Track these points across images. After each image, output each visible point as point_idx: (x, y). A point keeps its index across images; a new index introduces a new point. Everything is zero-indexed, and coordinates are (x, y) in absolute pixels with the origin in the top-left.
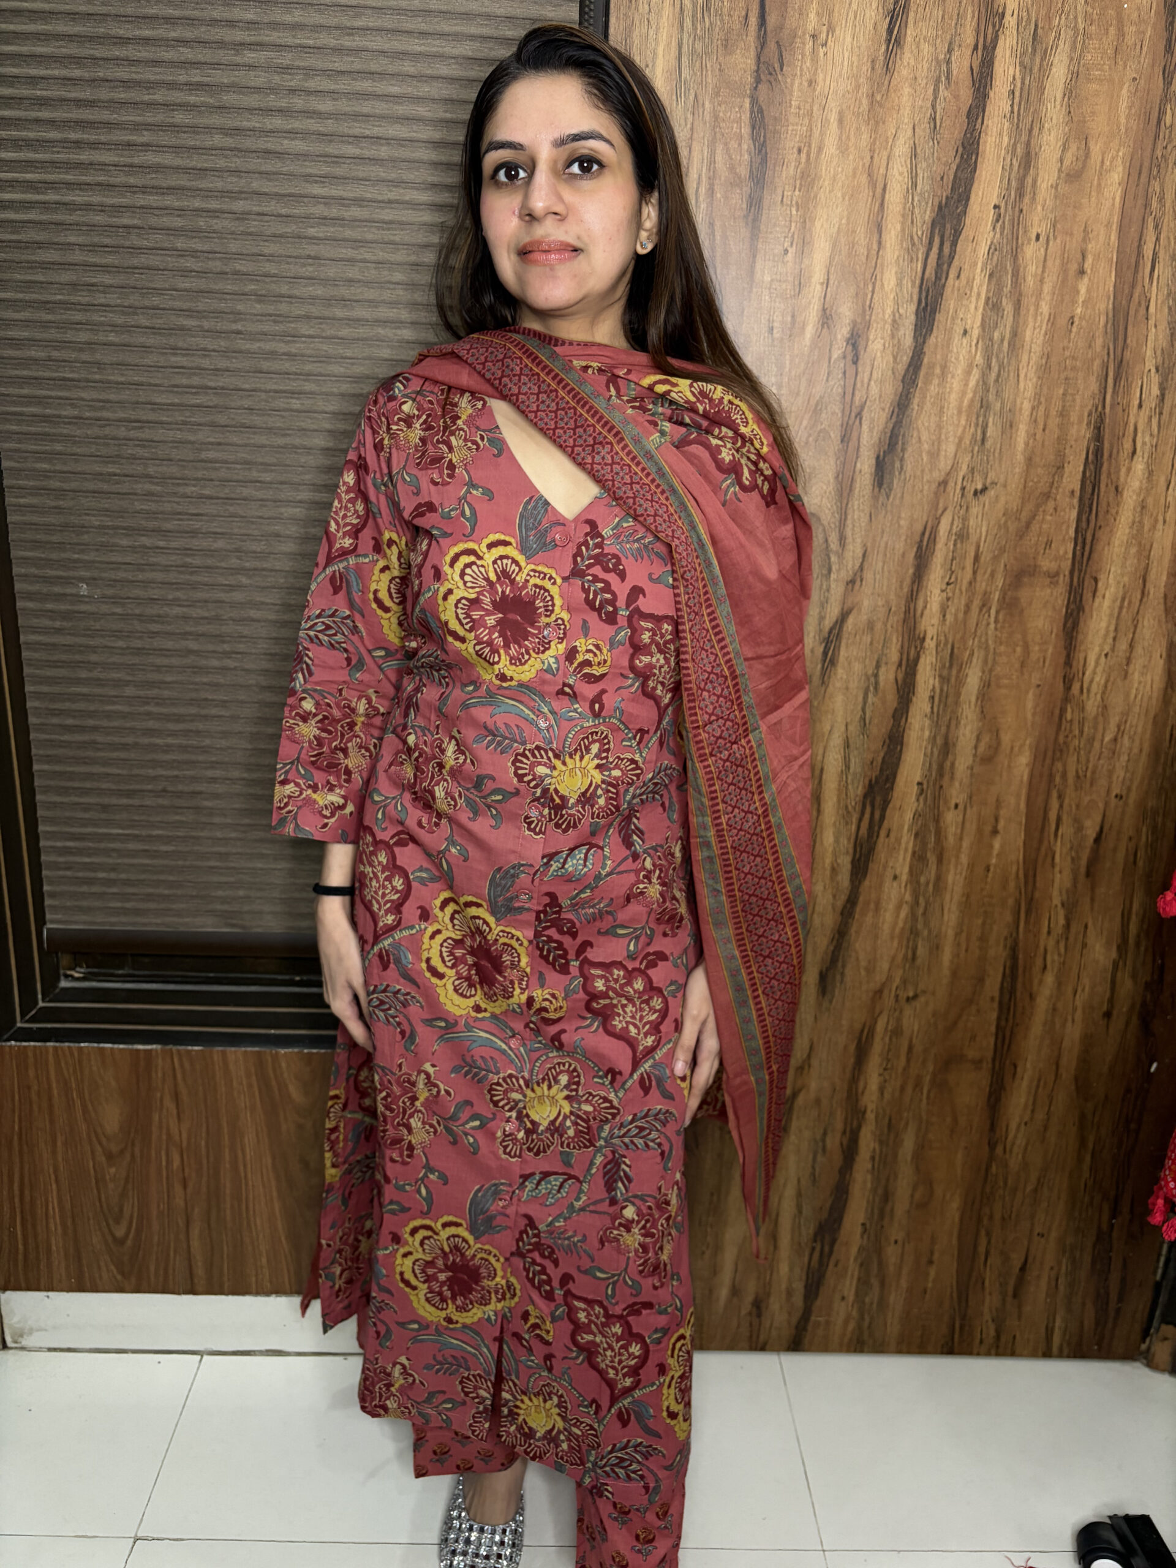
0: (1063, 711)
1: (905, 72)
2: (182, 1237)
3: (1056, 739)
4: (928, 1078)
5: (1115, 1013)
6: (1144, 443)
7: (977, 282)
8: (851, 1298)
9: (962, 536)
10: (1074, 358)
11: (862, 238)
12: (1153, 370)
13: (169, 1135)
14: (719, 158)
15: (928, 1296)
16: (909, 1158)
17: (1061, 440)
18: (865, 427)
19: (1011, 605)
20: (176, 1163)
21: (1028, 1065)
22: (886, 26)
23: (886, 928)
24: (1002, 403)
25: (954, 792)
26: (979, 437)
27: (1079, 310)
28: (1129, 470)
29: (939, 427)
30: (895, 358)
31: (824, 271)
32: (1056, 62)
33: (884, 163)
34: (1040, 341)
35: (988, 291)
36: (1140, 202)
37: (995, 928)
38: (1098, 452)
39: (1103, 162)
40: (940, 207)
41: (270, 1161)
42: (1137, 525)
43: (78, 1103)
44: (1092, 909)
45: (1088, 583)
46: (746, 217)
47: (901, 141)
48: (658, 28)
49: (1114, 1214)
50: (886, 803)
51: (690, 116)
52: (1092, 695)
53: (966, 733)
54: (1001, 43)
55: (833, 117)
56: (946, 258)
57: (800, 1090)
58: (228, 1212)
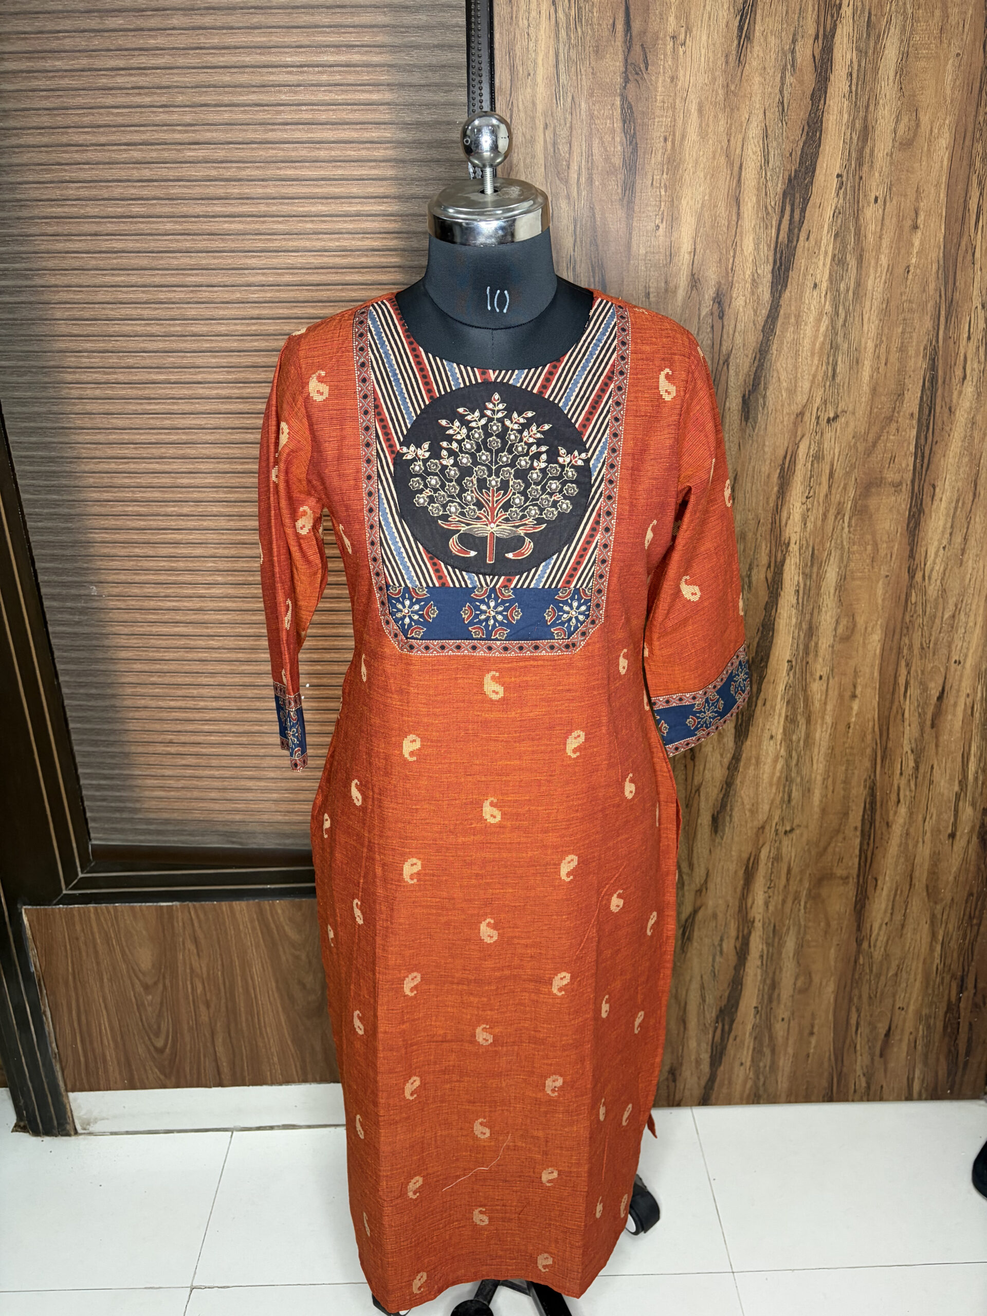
0: (908, 596)
1: (755, 63)
2: (209, 1044)
3: (903, 618)
4: (805, 892)
5: (958, 834)
6: (973, 370)
7: (824, 241)
8: (748, 1064)
9: (818, 457)
10: (910, 302)
11: (722, 210)
12: (980, 307)
13: (191, 968)
14: (595, 151)
15: (810, 1059)
16: (791, 955)
17: (901, 371)
18: (732, 372)
19: (861, 511)
20: (199, 990)
21: (887, 879)
22: (737, 24)
23: (766, 777)
24: (849, 344)
25: (819, 667)
26: (830, 374)
27: (914, 260)
28: (960, 393)
29: (796, 368)
30: (755, 312)
31: (691, 242)
32: (888, 44)
33: (739, 144)
34: (880, 289)
35: (834, 249)
36: (965, 163)
37: (856, 772)
38: (933, 380)
39: (931, 130)
40: (790, 180)
41: (274, 984)
42: (969, 439)
43: (117, 949)
44: (937, 753)
45: (927, 489)
46: (622, 200)
47: (754, 124)
48: (536, 41)
49: (961, 988)
50: (762, 678)
51: (568, 116)
52: (933, 581)
53: (827, 619)
54: (839, 31)
55: (694, 108)
56: (796, 224)
57: (700, 908)
58: (244, 1024)
